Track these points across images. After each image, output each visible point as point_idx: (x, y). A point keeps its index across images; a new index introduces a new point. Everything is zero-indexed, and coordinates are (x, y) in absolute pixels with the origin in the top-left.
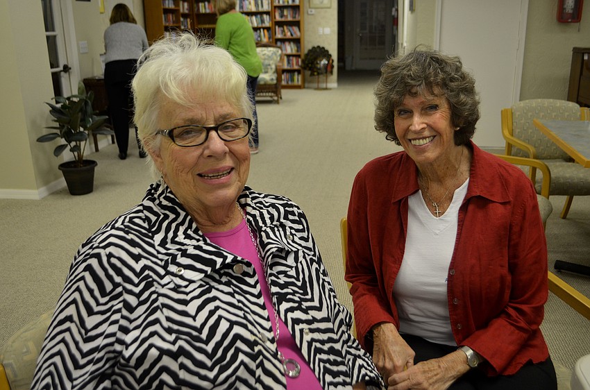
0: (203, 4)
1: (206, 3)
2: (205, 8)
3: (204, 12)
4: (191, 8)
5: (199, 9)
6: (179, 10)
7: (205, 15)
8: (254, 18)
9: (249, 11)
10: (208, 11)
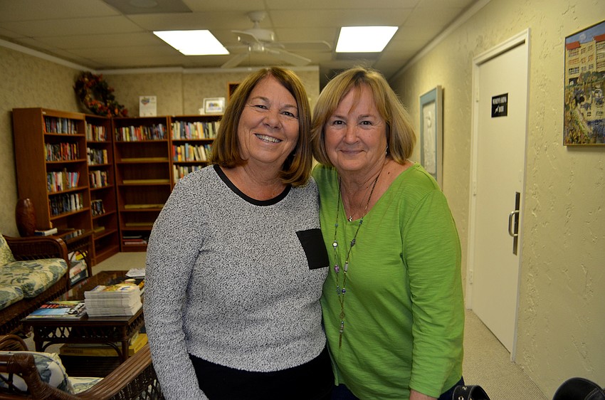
0: (127, 129)
1: (132, 128)
2: (130, 135)
3: (128, 140)
4: (108, 134)
5: (121, 136)
6: (84, 138)
7: (131, 144)
8: (202, 148)
9: (195, 138)
10: (134, 139)
